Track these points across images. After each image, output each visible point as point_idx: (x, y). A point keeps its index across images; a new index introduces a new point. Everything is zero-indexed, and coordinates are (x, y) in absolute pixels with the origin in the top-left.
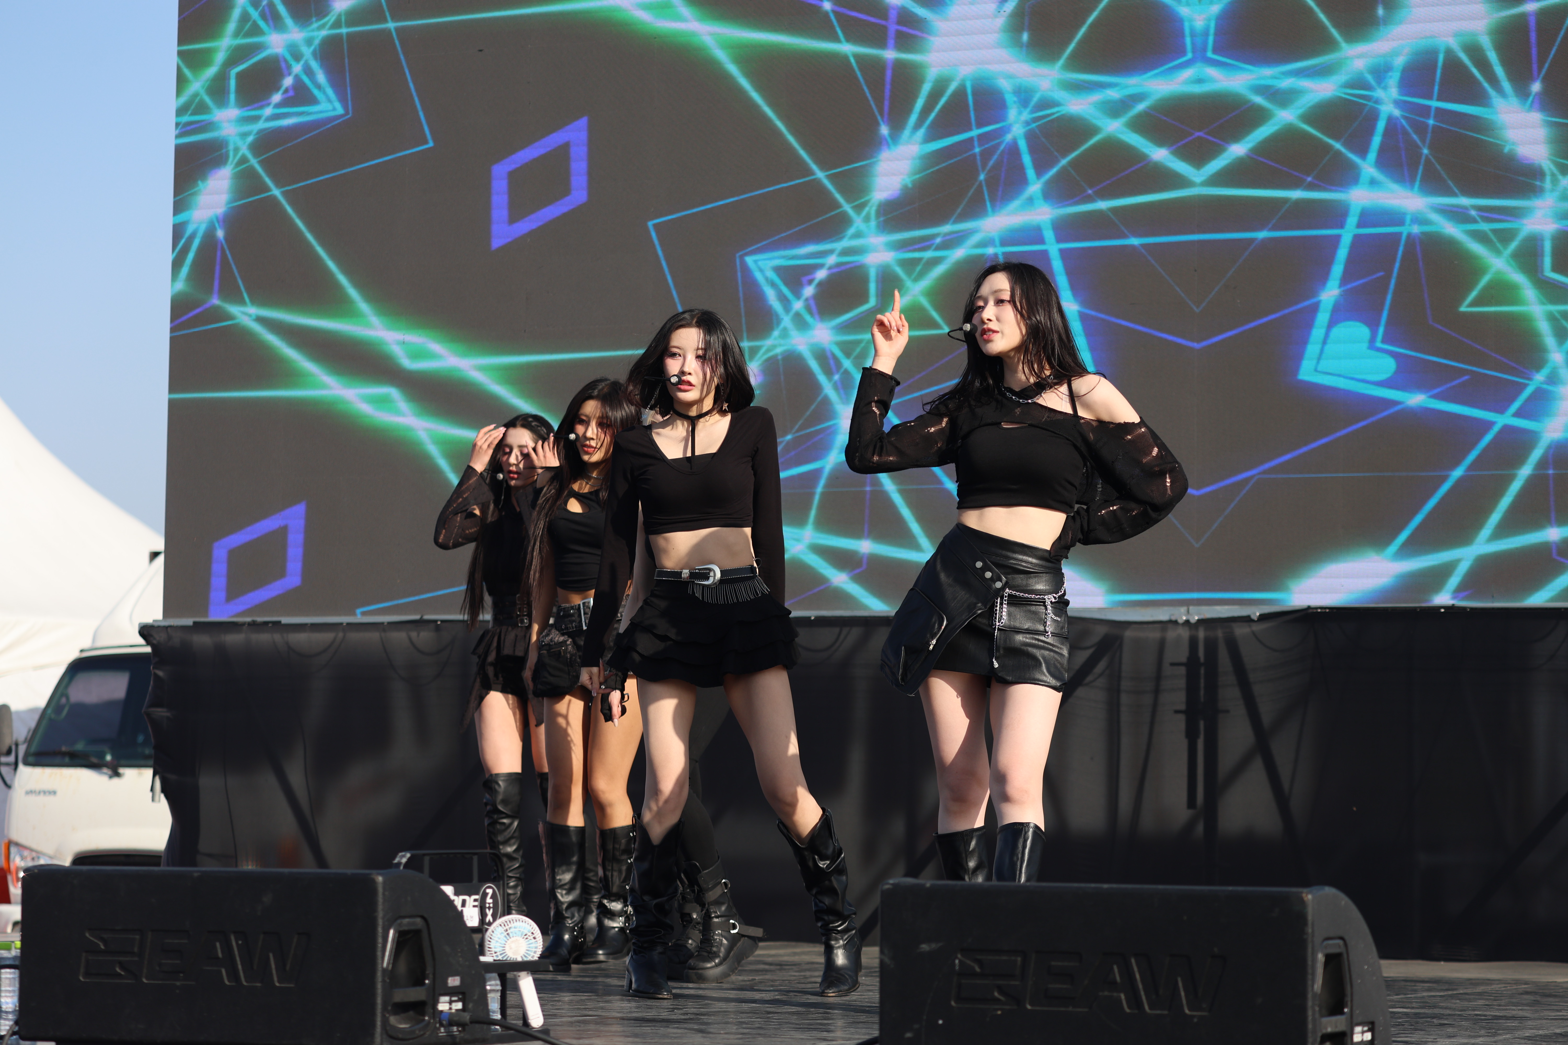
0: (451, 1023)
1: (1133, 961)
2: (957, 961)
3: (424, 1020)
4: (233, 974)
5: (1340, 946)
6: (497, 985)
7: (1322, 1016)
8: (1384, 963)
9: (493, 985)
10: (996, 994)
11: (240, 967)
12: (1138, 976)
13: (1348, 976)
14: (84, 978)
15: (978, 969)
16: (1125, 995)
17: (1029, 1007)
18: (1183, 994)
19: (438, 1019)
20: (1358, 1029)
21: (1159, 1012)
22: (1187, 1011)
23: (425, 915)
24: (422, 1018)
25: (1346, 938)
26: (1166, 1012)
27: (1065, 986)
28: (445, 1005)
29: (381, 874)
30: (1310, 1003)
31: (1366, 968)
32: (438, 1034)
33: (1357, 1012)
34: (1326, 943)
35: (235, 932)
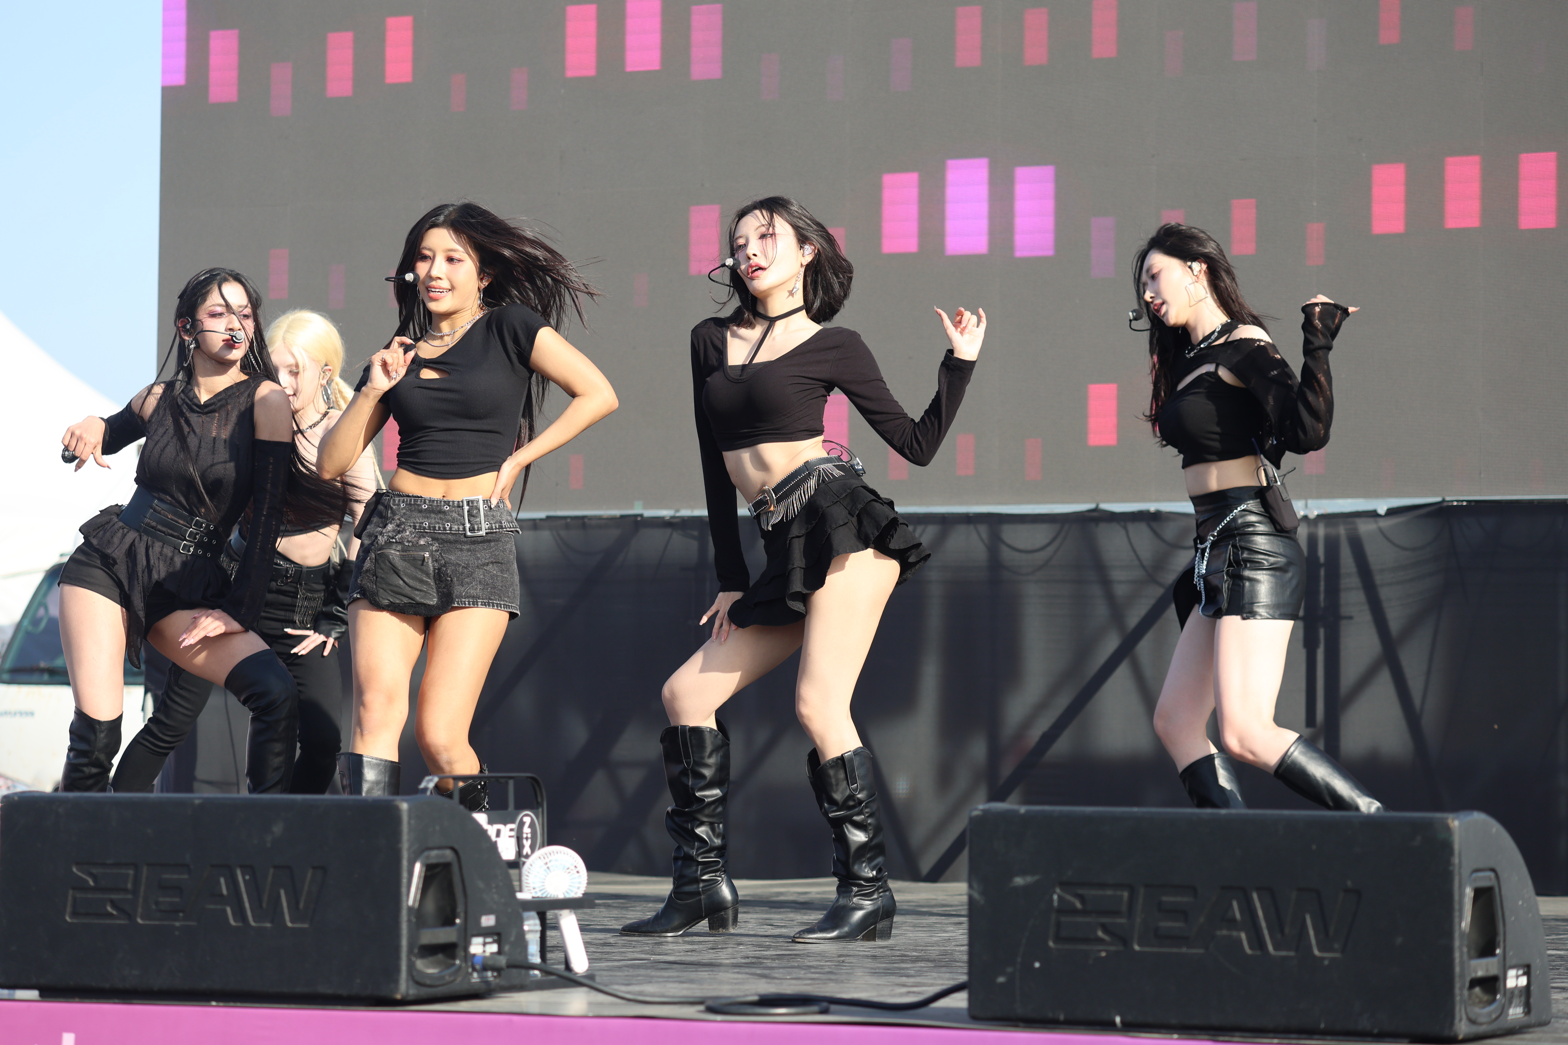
0: (485, 968)
1: (1255, 896)
2: (1055, 897)
3: (454, 964)
4: (240, 913)
5: (1490, 879)
6: (535, 925)
7: (1471, 958)
8: (1542, 900)
9: (531, 925)
10: (1100, 934)
11: (247, 905)
12: (1260, 913)
13: (1500, 911)
14: (70, 918)
15: (1078, 905)
16: (1246, 934)
17: (1137, 948)
18: (1311, 933)
19: (470, 964)
20: (1512, 973)
21: (1284, 953)
22: (1316, 952)
23: (456, 847)
24: (451, 962)
25: (1498, 870)
26: (1292, 954)
27: (1177, 924)
28: (478, 947)
29: (406, 801)
30: (1457, 943)
31: (1520, 903)
32: (469, 980)
33: (1511, 953)
34: (1475, 876)
35: (241, 867)
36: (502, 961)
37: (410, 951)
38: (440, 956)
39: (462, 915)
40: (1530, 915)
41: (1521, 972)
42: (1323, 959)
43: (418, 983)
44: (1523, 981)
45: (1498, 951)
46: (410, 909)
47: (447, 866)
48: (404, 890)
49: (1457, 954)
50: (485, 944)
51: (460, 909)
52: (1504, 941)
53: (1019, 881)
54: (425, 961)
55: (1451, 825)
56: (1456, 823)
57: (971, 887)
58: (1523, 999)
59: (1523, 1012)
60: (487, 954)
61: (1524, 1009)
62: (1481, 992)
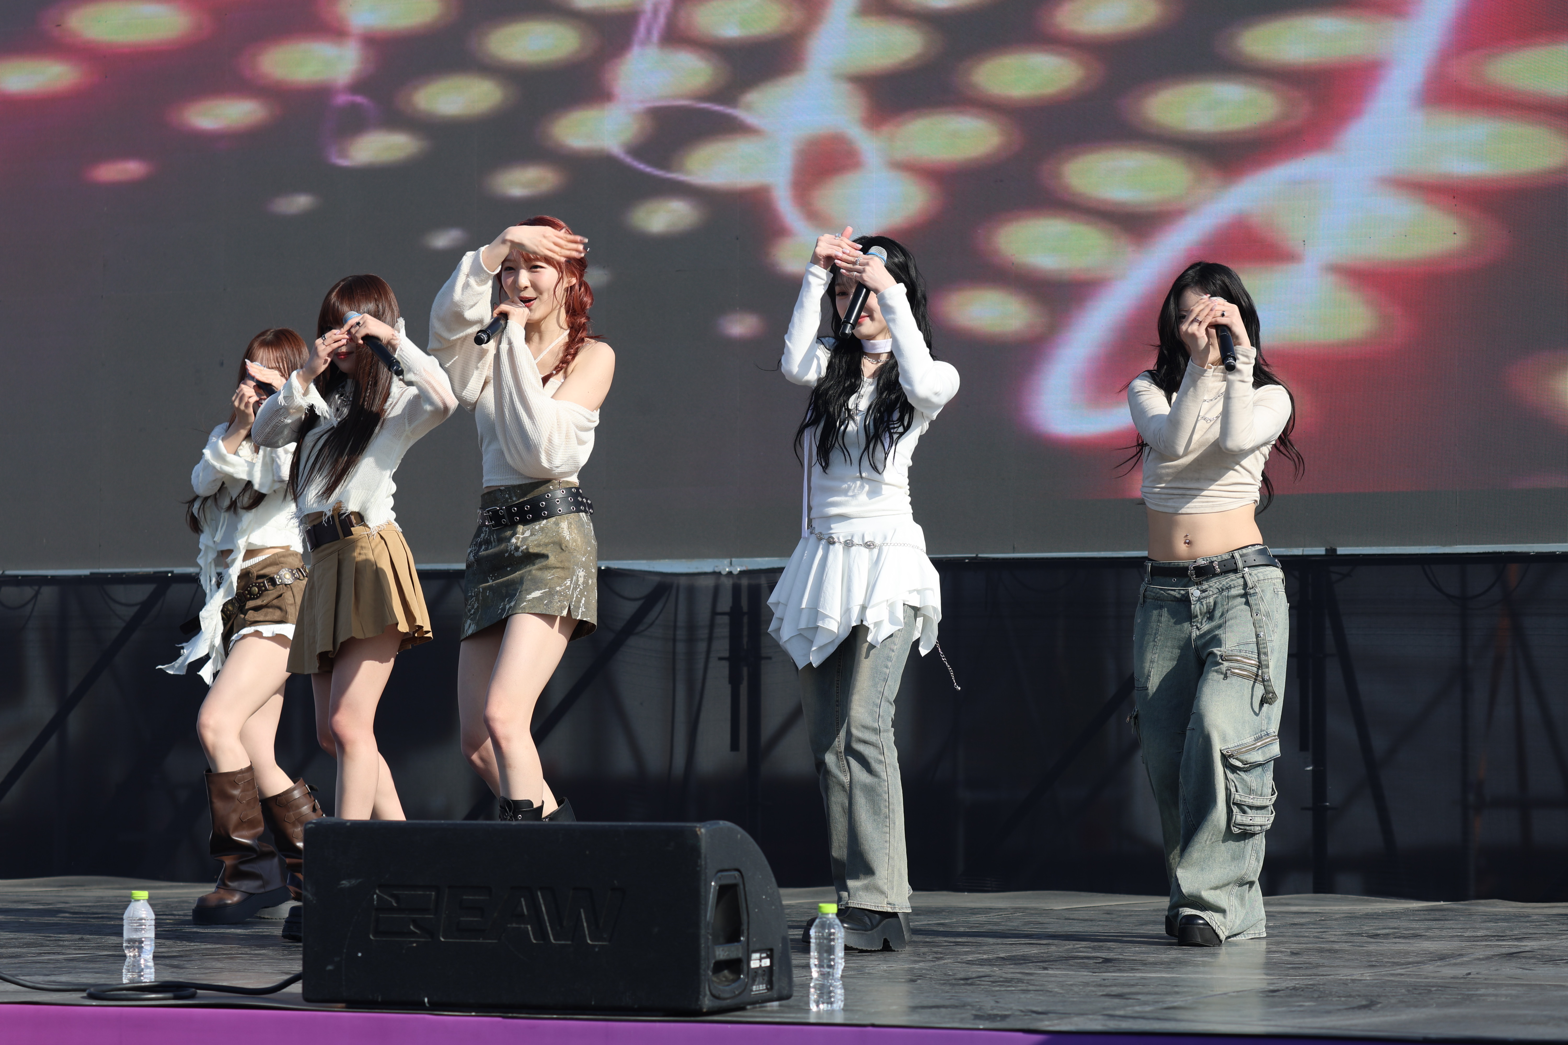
1: (539, 894)
2: (375, 896)
5: (735, 877)
7: (716, 944)
8: (783, 891)
10: (412, 927)
12: (544, 909)
13: (744, 905)
15: (394, 904)
16: (531, 927)
17: (442, 939)
18: (585, 925)
20: (756, 956)
21: (563, 942)
22: (589, 941)
25: (742, 870)
26: (569, 943)
27: (475, 919)
30: (703, 932)
31: (764, 897)
33: (755, 940)
34: (719, 874)
40: (773, 907)
41: (764, 955)
42: (595, 946)
44: (766, 962)
45: (742, 938)
49: (702, 941)
52: (748, 929)
53: (345, 883)
55: (699, 833)
56: (703, 830)
58: (766, 978)
59: (767, 989)
61: (766, 986)
62: (726, 972)
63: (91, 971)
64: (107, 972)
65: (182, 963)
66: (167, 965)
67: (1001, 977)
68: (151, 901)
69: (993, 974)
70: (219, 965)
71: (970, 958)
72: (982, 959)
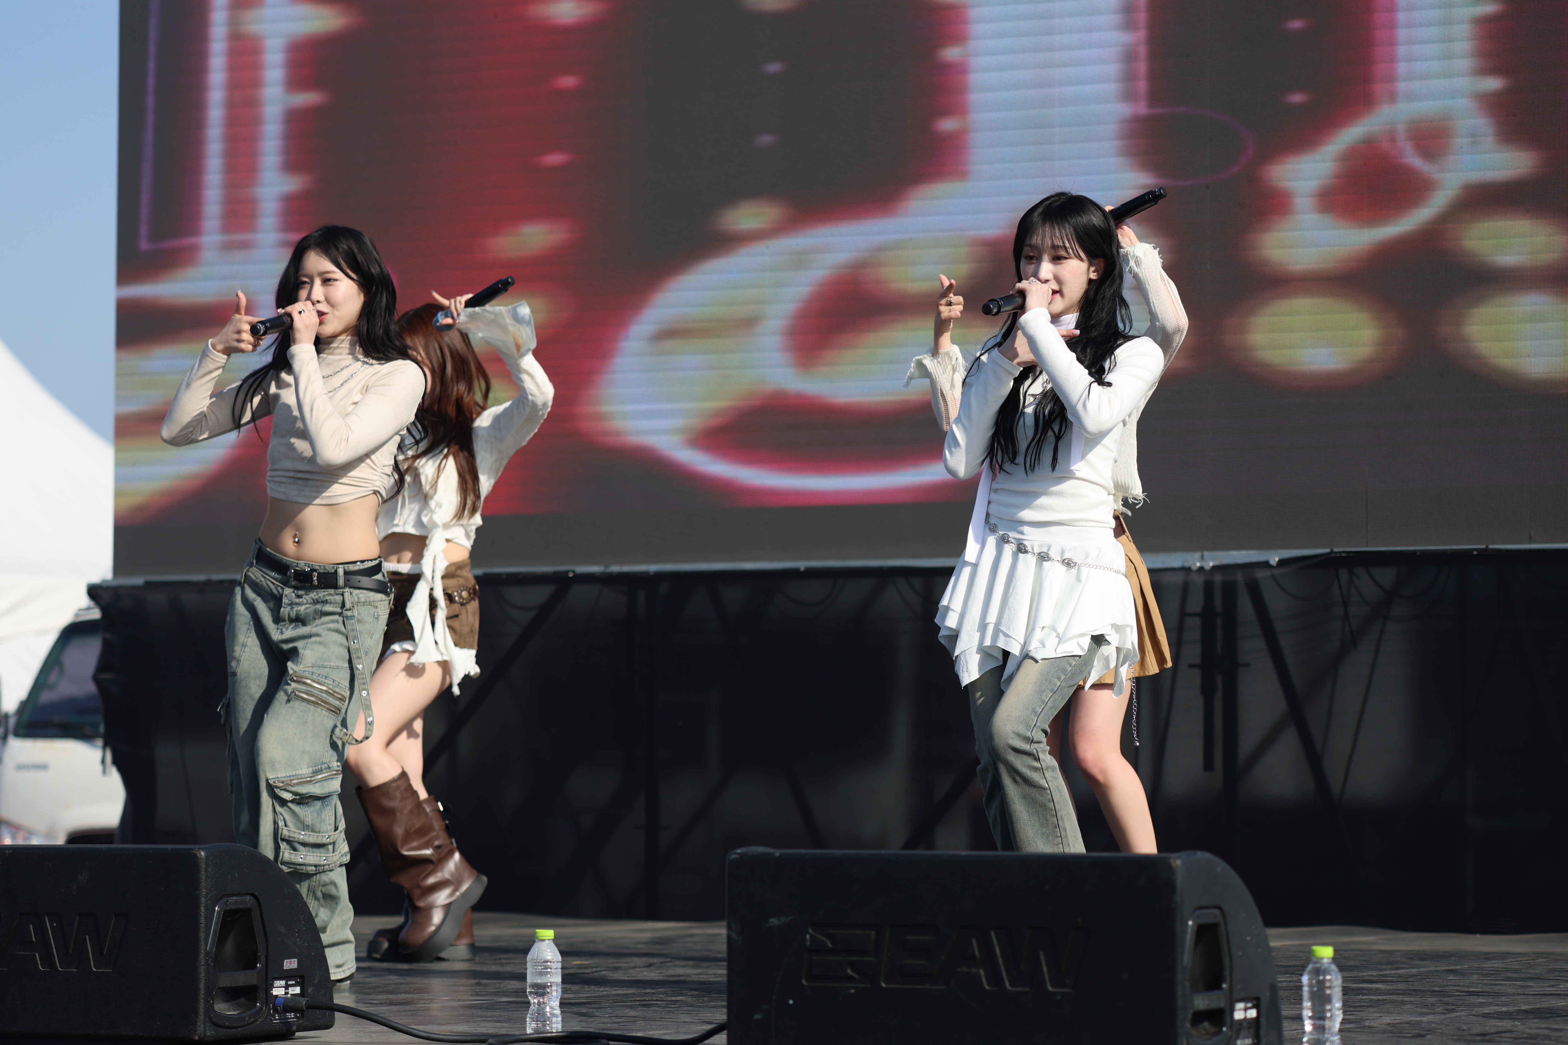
0: (288, 1009)
1: (993, 934)
2: (808, 936)
3: (256, 1006)
4: (48, 959)
5: (1216, 916)
7: (1195, 992)
8: (1270, 931)
10: (849, 971)
11: (54, 950)
12: (998, 950)
13: (1226, 948)
15: (830, 945)
16: (984, 971)
17: (884, 985)
18: (1045, 969)
19: (271, 1006)
20: (1240, 1006)
21: (1020, 989)
22: (1050, 988)
23: (256, 893)
24: (254, 1004)
25: (1224, 907)
26: (1027, 989)
27: (921, 962)
28: (278, 990)
29: (203, 849)
30: (1179, 978)
32: (272, 1020)
33: (1238, 987)
34: (1198, 912)
35: (48, 915)
36: (303, 1001)
37: (209, 993)
38: (243, 1000)
39: (263, 958)
40: (1260, 950)
41: (1249, 1005)
42: (1056, 994)
43: (216, 1025)
44: (1252, 1013)
45: (1224, 986)
46: (207, 954)
47: (247, 912)
48: (202, 935)
49: (1179, 988)
50: (287, 987)
51: (261, 953)
52: (1231, 975)
53: (774, 921)
54: (227, 1004)
55: (1174, 865)
56: (1178, 862)
57: (729, 928)
58: (1252, 1031)
59: (1253, 1043)
60: (289, 996)
61: (1253, 1041)
62: (1206, 1024)
63: (490, 1019)
64: (508, 1020)
65: (591, 1011)
66: (574, 1013)
67: (1524, 1033)
68: (557, 941)
69: (1515, 1029)
70: (633, 1013)
71: (1486, 1010)
72: (1502, 1012)
